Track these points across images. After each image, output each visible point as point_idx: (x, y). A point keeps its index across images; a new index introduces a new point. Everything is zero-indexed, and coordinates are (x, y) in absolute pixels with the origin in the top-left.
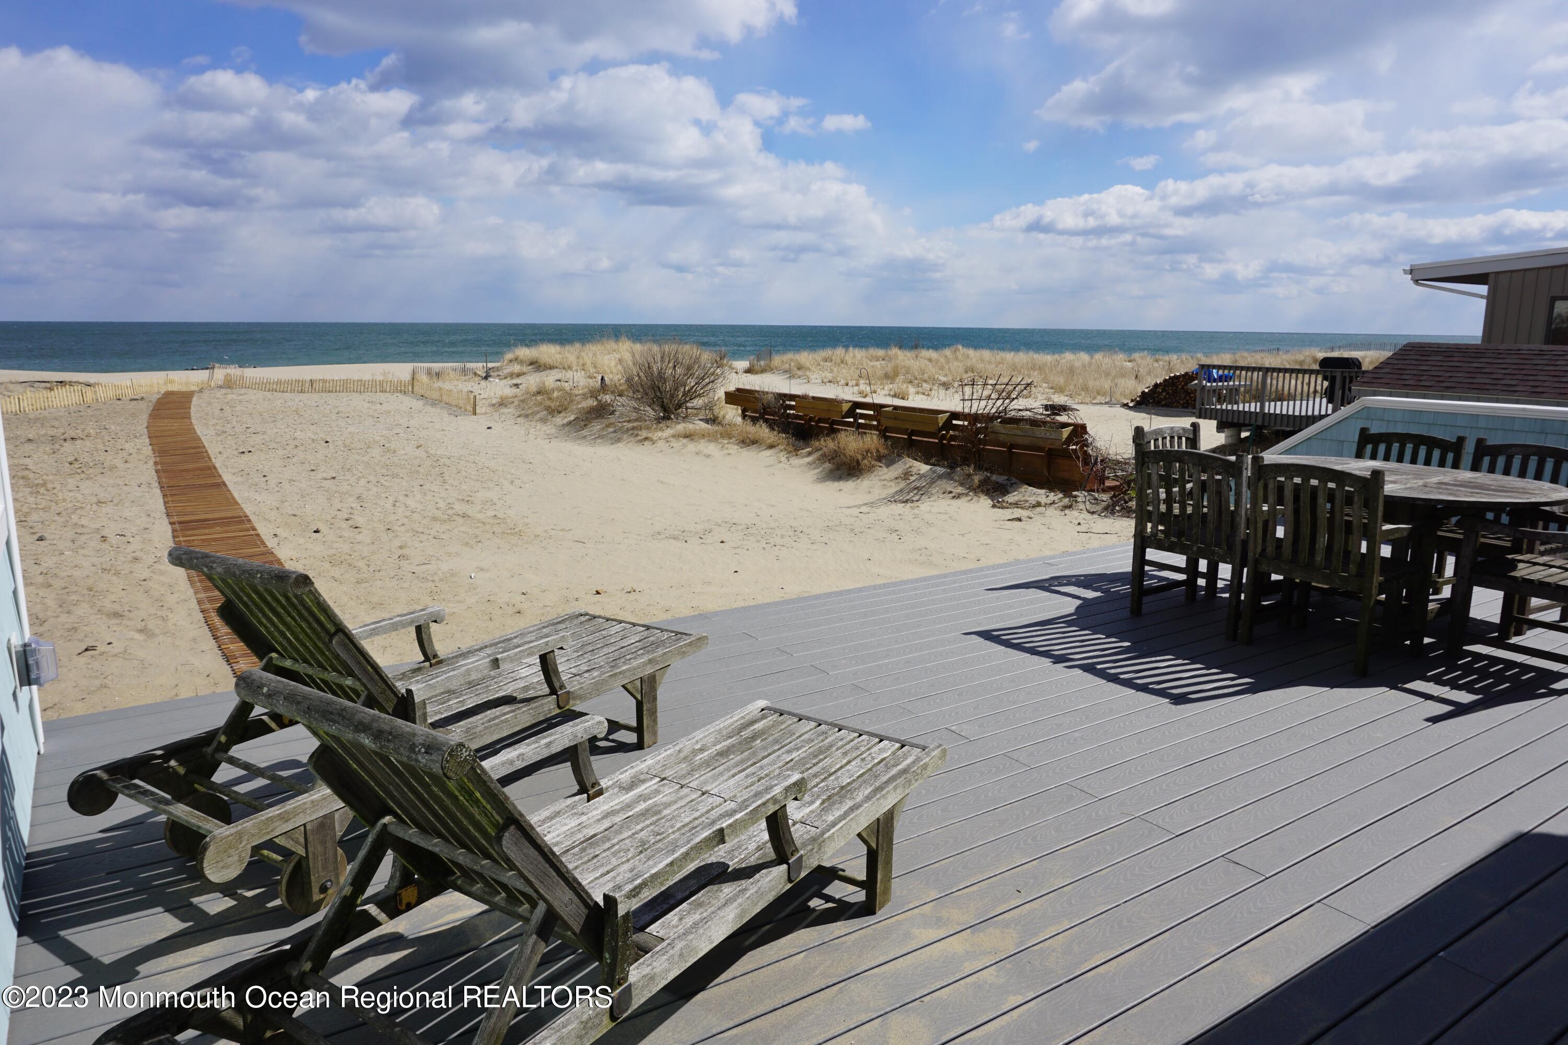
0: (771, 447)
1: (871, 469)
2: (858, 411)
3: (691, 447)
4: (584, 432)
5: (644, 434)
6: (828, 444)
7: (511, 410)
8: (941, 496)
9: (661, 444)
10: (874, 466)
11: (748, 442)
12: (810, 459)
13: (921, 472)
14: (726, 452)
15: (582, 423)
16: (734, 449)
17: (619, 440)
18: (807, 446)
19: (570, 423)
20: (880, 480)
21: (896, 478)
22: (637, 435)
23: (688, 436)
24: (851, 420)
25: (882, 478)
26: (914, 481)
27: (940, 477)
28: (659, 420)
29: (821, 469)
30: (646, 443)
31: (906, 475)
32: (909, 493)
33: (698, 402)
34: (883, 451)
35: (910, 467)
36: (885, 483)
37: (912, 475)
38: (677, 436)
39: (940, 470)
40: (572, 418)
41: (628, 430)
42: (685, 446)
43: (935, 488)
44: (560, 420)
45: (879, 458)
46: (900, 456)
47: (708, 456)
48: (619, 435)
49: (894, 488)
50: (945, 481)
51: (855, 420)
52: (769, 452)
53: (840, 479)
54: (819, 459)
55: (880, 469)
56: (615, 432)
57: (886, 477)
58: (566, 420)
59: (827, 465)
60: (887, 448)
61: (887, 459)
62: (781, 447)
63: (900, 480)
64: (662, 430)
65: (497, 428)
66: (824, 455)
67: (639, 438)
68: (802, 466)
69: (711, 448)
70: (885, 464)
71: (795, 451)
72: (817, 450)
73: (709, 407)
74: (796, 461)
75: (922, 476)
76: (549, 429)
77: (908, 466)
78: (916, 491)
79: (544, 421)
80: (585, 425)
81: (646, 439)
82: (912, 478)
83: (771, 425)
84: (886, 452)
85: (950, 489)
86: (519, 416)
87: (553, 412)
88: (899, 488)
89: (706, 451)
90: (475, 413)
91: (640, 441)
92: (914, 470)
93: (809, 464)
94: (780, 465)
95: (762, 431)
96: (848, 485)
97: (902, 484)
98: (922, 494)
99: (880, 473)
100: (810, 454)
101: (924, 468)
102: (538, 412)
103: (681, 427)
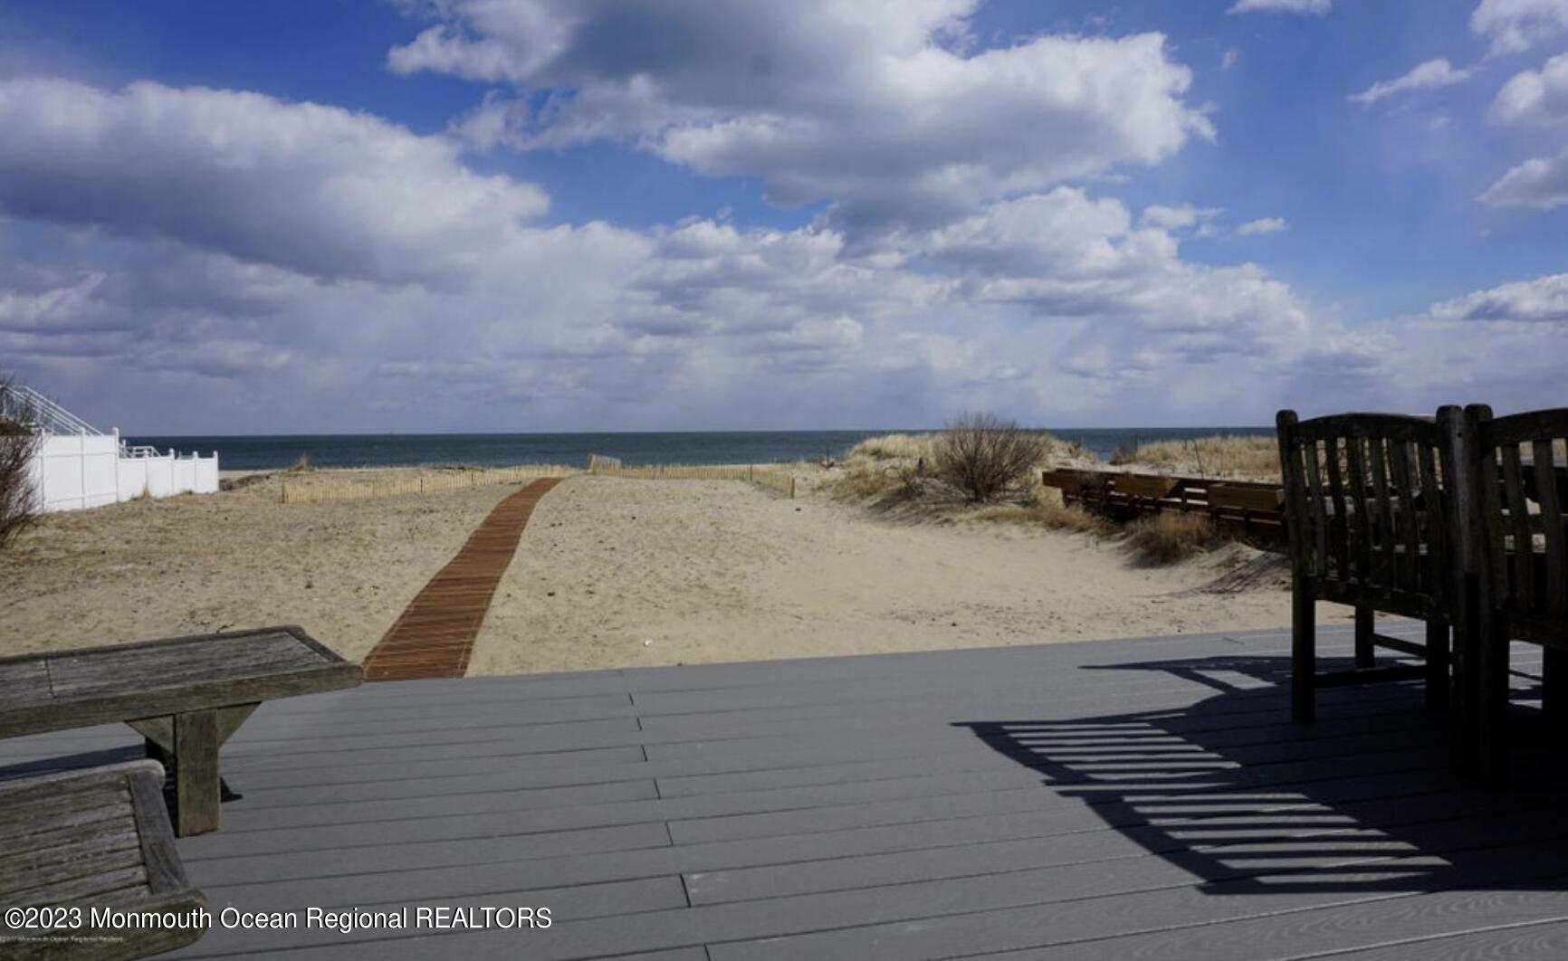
0: (1081, 530)
1: (1189, 554)
2: (1188, 490)
3: (993, 529)
4: (887, 514)
5: (946, 516)
6: (1142, 527)
7: (829, 493)
8: (1271, 587)
9: (962, 527)
10: (1194, 551)
11: (1057, 525)
12: (1121, 543)
13: (1251, 558)
14: (1029, 535)
15: (887, 505)
16: (1039, 531)
17: (919, 522)
18: (1123, 529)
19: (876, 505)
20: (1199, 567)
21: (1219, 565)
22: (938, 517)
23: (993, 518)
24: (1178, 500)
25: (1201, 565)
26: (1239, 569)
27: (1273, 564)
28: (968, 502)
29: (1131, 554)
30: (946, 525)
31: (1232, 561)
32: (1230, 582)
33: (1013, 485)
34: (1205, 532)
35: (1238, 552)
36: (1205, 571)
37: (1238, 562)
38: (980, 518)
39: (1274, 556)
40: (878, 500)
41: (931, 512)
42: (986, 528)
43: (1264, 576)
44: (868, 502)
45: (1201, 542)
46: (1227, 539)
47: (1008, 539)
48: (920, 516)
49: (1214, 576)
50: (1279, 569)
51: (1184, 500)
52: (1078, 536)
53: (1152, 565)
54: (1131, 543)
55: (1200, 554)
56: (917, 514)
57: (1206, 564)
58: (874, 502)
59: (1140, 550)
60: (1210, 530)
61: (1207, 542)
62: (1091, 531)
63: (1222, 568)
64: (967, 513)
65: (807, 509)
66: (1138, 539)
67: (939, 519)
68: (1111, 550)
69: (1014, 531)
70: (1207, 548)
71: (1106, 534)
72: (1132, 532)
73: (1027, 487)
74: (1106, 546)
75: (1249, 563)
76: (856, 511)
77: (1235, 551)
78: (1238, 581)
79: (853, 503)
80: (890, 507)
81: (947, 521)
82: (1238, 566)
83: (1088, 507)
84: (1210, 535)
85: (1283, 579)
86: (833, 499)
87: (864, 494)
88: (1218, 578)
89: (1007, 534)
90: (792, 497)
91: (939, 523)
92: (1242, 557)
93: (1119, 548)
94: (1088, 550)
95: (1078, 514)
96: (1158, 574)
97: (1224, 572)
98: (1247, 584)
99: (1201, 559)
100: (1122, 538)
101: (1255, 554)
102: (850, 495)
103: (990, 509)
